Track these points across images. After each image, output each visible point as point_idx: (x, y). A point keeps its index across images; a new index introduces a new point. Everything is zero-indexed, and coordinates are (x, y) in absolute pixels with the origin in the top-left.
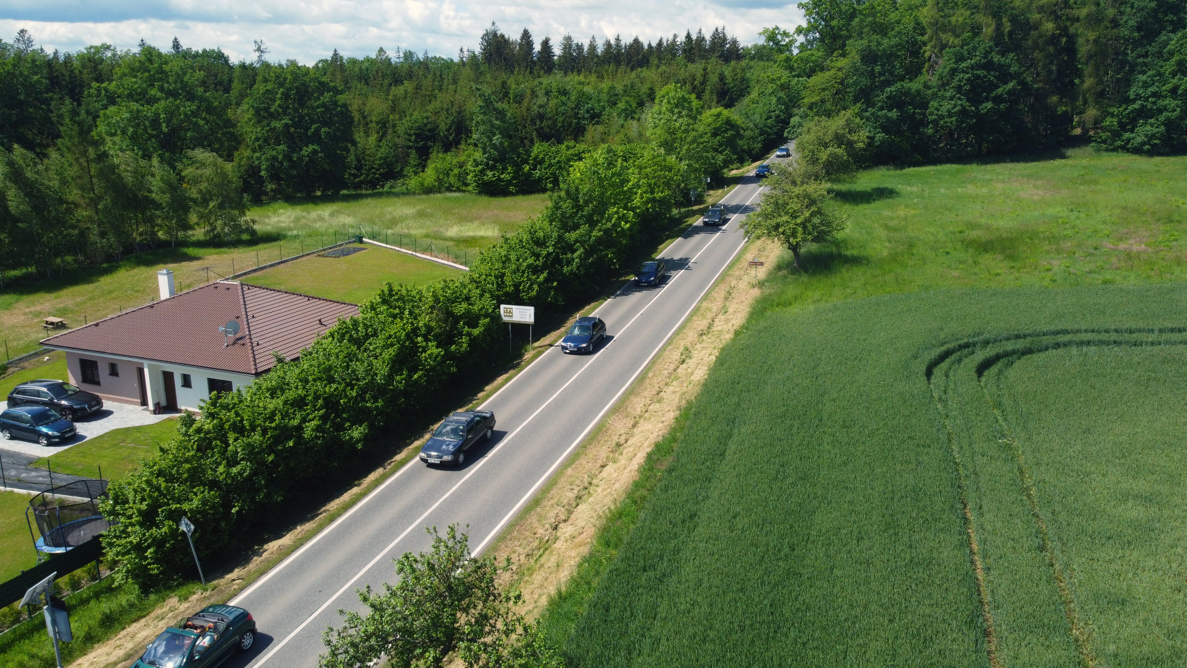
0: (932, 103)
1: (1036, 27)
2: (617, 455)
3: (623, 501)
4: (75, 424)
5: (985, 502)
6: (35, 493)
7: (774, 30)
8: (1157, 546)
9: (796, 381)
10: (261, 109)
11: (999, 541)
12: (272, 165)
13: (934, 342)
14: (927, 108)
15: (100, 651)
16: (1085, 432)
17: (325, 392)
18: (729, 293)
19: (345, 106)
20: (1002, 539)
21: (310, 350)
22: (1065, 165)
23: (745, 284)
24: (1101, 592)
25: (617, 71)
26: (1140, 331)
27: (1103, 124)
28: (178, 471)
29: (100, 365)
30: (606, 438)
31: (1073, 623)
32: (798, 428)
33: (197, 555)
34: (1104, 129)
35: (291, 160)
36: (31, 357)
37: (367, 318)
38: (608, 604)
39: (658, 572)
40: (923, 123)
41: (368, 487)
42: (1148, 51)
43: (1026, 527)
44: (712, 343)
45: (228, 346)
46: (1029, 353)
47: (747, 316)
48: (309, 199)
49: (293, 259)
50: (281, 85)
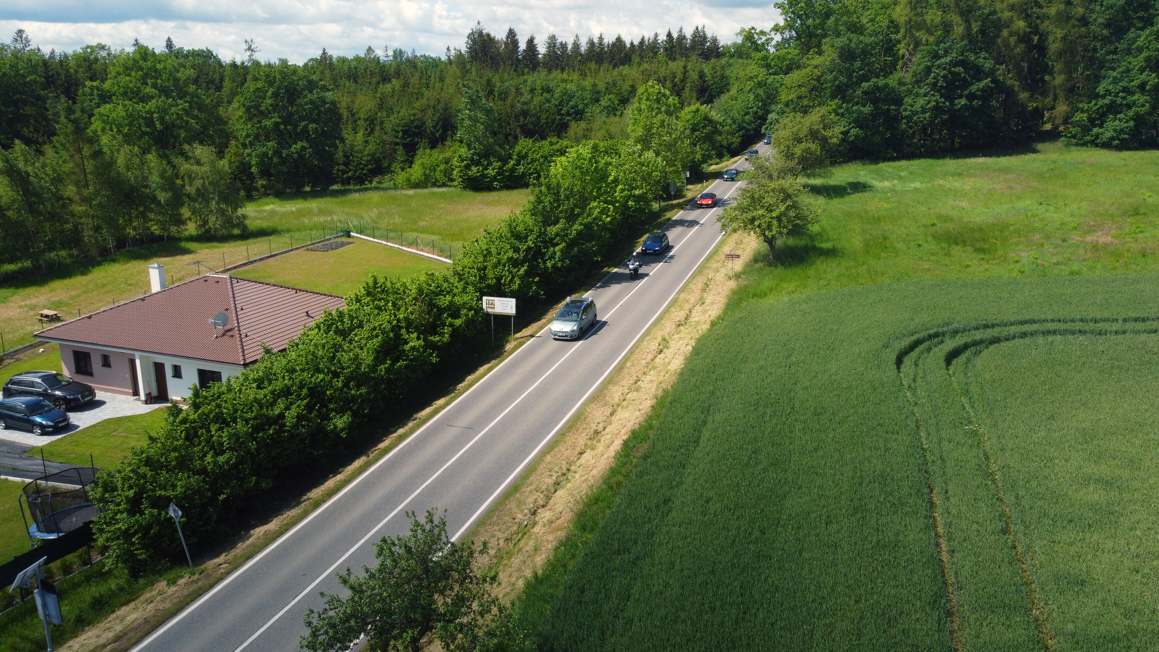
0: (906, 100)
1: (1007, 24)
2: (595, 442)
3: (600, 488)
4: (68, 414)
5: (951, 487)
6: (28, 481)
7: (750, 29)
8: (1116, 529)
9: (769, 370)
10: (251, 107)
11: (964, 525)
12: (262, 161)
13: (904, 332)
14: (902, 104)
15: (90, 634)
16: (1049, 419)
17: (311, 382)
18: (707, 285)
19: (333, 103)
20: (967, 522)
21: (296, 341)
22: (1034, 160)
23: (723, 275)
24: (1061, 573)
25: (599, 69)
26: (1104, 320)
27: (1074, 119)
28: (166, 459)
29: (92, 356)
30: (585, 426)
31: (1033, 604)
32: (771, 416)
33: (186, 541)
34: (1074, 124)
35: (280, 157)
36: (26, 348)
37: (352, 310)
38: (583, 586)
39: (632, 555)
40: (897, 119)
41: (351, 475)
42: (1117, 48)
43: (990, 510)
44: (689, 333)
45: (217, 337)
46: (996, 342)
47: (723, 307)
48: (298, 194)
49: (282, 253)
50: (271, 83)
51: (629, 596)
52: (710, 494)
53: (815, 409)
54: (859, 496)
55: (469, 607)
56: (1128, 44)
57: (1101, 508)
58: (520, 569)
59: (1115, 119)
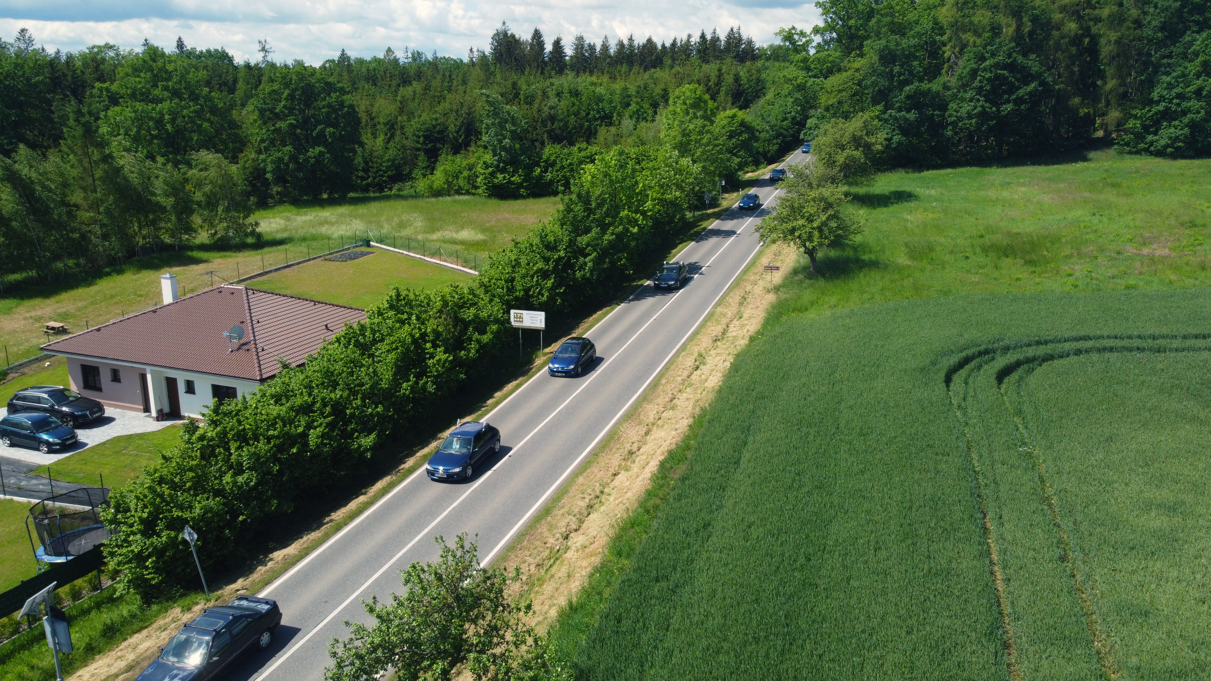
0: (951, 105)
1: (1058, 27)
2: (629, 463)
3: (636, 510)
4: (76, 431)
5: (1005, 512)
6: (35, 501)
7: (790, 29)
8: (1180, 556)
9: (812, 388)
10: (266, 110)
11: (1019, 552)
12: (278, 167)
13: (953, 349)
14: (947, 110)
15: (100, 663)
16: (1107, 441)
17: (331, 399)
18: (744, 298)
19: (352, 106)
20: (1023, 549)
21: (315, 356)
22: (1087, 168)
23: (761, 288)
24: (1123, 603)
25: (629, 72)
26: (1163, 337)
27: (1126, 126)
28: (181, 479)
29: (101, 371)
30: (618, 446)
31: (1095, 635)
32: (815, 436)
33: (200, 564)
34: (1126, 131)
35: (297, 163)
36: (31, 362)
37: (374, 323)
38: (620, 615)
39: (671, 583)
40: (943, 125)
41: (375, 495)
42: (1172, 52)
43: (1047, 537)
44: (727, 349)
45: (232, 351)
46: (1050, 360)
47: (762, 322)
48: (316, 202)
49: (299, 263)
50: (287, 85)
51: (668, 626)
52: (752, 519)
53: (861, 429)
54: (909, 521)
55: (503, 637)
56: (1185, 48)
57: (1164, 535)
58: (552, 596)
59: (1170, 126)
